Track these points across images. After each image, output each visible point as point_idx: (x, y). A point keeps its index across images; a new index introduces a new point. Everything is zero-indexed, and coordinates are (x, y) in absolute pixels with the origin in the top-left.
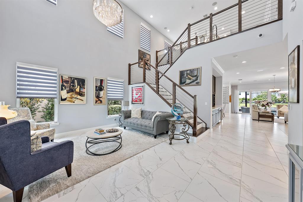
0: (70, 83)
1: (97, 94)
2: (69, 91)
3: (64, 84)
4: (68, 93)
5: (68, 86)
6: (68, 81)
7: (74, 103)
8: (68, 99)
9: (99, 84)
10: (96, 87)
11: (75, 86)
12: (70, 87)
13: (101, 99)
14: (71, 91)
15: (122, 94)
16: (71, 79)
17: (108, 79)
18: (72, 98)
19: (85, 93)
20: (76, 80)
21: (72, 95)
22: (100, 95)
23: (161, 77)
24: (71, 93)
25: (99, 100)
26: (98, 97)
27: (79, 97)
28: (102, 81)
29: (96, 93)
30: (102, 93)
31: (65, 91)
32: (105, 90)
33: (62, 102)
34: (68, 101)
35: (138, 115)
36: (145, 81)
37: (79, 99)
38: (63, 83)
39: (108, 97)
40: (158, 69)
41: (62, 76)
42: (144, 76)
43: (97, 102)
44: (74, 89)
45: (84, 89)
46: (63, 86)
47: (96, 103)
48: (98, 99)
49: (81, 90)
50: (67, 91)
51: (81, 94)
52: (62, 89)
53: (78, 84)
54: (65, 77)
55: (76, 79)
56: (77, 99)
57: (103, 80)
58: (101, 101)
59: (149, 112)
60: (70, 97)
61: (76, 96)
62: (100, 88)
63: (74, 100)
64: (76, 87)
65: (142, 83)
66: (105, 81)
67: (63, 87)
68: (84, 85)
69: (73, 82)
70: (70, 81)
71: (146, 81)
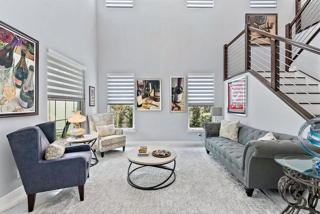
0: (144, 87)
1: (174, 98)
2: (144, 96)
3: (140, 89)
4: (143, 98)
5: (143, 91)
6: (142, 85)
7: (149, 110)
8: (143, 105)
9: (176, 85)
10: (173, 89)
11: (150, 89)
12: (144, 92)
13: (179, 105)
14: (146, 96)
15: (212, 96)
16: (146, 82)
17: (189, 76)
18: (146, 104)
19: (160, 98)
20: (150, 83)
21: (147, 100)
22: (177, 99)
23: (296, 56)
24: (146, 99)
25: (177, 106)
26: (175, 101)
27: (154, 102)
28: (179, 80)
29: (172, 97)
30: (180, 97)
31: (140, 97)
32: (185, 92)
33: (138, 109)
34: (143, 107)
35: (231, 133)
36: (249, 68)
37: (154, 105)
38: (138, 88)
39: (189, 102)
40: (294, 40)
41: (137, 81)
42: (248, 59)
43: (174, 109)
44: (148, 93)
45: (159, 92)
46: (138, 91)
47: (172, 110)
48: (175, 105)
49: (156, 95)
50: (142, 96)
51: (156, 99)
52: (138, 95)
53: (153, 88)
54: (141, 82)
55: (150, 81)
56: (152, 104)
57: (181, 78)
58: (179, 108)
59: (254, 130)
60: (145, 103)
61: (150, 102)
62: (177, 91)
63: (149, 106)
64: (151, 91)
65: (243, 73)
66: (184, 79)
67: (139, 93)
68: (158, 87)
69: (147, 86)
70: (144, 85)
71: (252, 68)
